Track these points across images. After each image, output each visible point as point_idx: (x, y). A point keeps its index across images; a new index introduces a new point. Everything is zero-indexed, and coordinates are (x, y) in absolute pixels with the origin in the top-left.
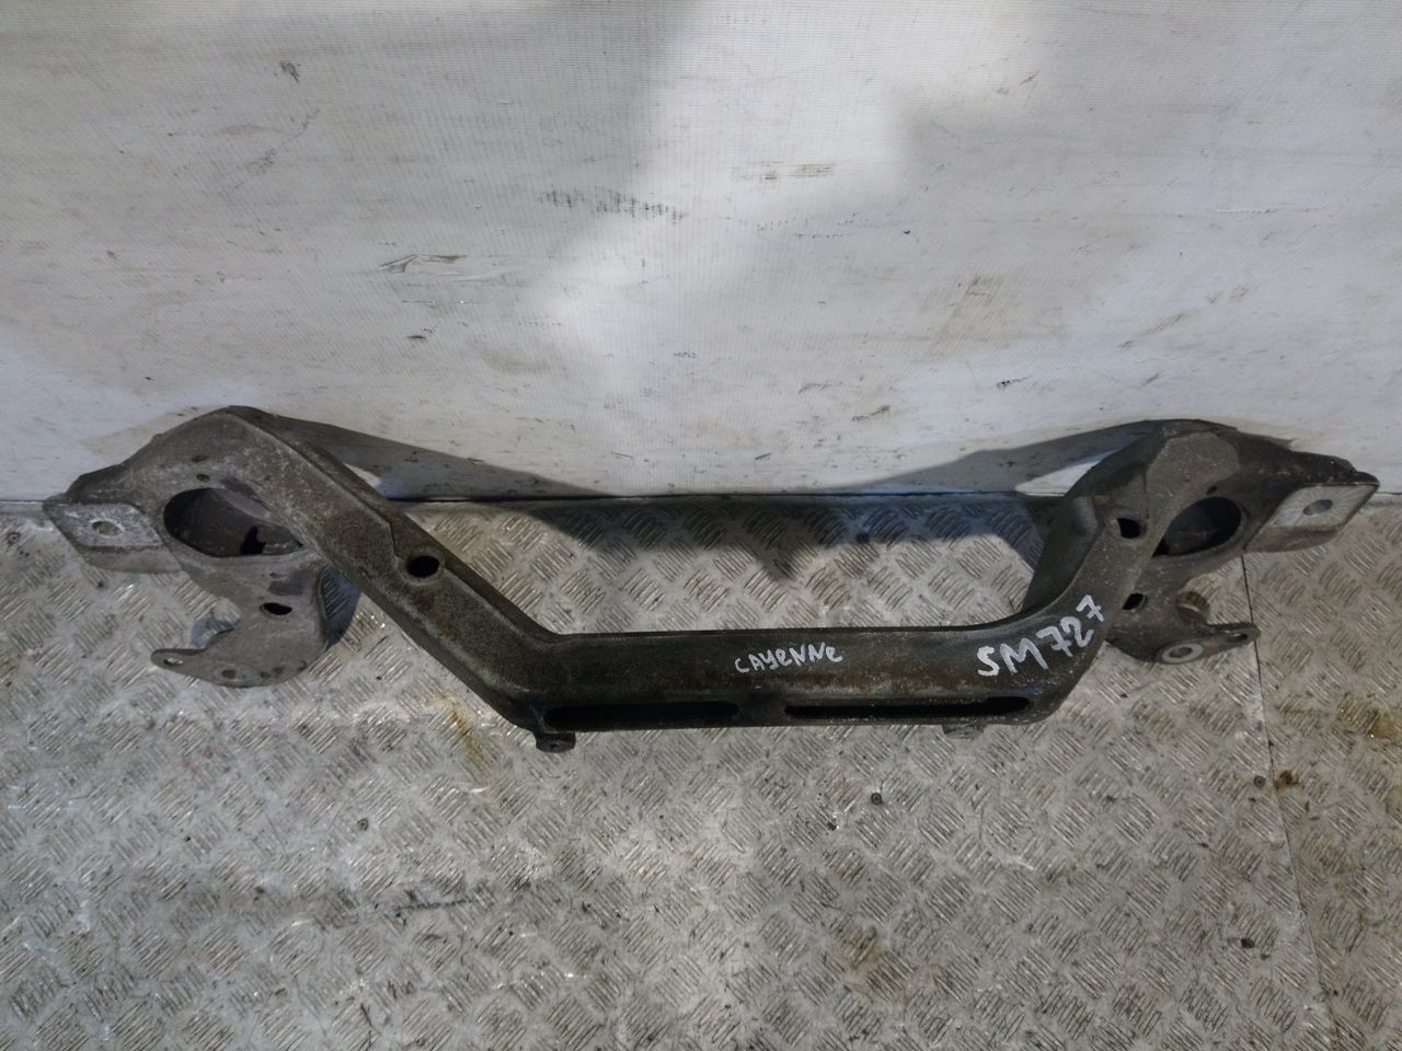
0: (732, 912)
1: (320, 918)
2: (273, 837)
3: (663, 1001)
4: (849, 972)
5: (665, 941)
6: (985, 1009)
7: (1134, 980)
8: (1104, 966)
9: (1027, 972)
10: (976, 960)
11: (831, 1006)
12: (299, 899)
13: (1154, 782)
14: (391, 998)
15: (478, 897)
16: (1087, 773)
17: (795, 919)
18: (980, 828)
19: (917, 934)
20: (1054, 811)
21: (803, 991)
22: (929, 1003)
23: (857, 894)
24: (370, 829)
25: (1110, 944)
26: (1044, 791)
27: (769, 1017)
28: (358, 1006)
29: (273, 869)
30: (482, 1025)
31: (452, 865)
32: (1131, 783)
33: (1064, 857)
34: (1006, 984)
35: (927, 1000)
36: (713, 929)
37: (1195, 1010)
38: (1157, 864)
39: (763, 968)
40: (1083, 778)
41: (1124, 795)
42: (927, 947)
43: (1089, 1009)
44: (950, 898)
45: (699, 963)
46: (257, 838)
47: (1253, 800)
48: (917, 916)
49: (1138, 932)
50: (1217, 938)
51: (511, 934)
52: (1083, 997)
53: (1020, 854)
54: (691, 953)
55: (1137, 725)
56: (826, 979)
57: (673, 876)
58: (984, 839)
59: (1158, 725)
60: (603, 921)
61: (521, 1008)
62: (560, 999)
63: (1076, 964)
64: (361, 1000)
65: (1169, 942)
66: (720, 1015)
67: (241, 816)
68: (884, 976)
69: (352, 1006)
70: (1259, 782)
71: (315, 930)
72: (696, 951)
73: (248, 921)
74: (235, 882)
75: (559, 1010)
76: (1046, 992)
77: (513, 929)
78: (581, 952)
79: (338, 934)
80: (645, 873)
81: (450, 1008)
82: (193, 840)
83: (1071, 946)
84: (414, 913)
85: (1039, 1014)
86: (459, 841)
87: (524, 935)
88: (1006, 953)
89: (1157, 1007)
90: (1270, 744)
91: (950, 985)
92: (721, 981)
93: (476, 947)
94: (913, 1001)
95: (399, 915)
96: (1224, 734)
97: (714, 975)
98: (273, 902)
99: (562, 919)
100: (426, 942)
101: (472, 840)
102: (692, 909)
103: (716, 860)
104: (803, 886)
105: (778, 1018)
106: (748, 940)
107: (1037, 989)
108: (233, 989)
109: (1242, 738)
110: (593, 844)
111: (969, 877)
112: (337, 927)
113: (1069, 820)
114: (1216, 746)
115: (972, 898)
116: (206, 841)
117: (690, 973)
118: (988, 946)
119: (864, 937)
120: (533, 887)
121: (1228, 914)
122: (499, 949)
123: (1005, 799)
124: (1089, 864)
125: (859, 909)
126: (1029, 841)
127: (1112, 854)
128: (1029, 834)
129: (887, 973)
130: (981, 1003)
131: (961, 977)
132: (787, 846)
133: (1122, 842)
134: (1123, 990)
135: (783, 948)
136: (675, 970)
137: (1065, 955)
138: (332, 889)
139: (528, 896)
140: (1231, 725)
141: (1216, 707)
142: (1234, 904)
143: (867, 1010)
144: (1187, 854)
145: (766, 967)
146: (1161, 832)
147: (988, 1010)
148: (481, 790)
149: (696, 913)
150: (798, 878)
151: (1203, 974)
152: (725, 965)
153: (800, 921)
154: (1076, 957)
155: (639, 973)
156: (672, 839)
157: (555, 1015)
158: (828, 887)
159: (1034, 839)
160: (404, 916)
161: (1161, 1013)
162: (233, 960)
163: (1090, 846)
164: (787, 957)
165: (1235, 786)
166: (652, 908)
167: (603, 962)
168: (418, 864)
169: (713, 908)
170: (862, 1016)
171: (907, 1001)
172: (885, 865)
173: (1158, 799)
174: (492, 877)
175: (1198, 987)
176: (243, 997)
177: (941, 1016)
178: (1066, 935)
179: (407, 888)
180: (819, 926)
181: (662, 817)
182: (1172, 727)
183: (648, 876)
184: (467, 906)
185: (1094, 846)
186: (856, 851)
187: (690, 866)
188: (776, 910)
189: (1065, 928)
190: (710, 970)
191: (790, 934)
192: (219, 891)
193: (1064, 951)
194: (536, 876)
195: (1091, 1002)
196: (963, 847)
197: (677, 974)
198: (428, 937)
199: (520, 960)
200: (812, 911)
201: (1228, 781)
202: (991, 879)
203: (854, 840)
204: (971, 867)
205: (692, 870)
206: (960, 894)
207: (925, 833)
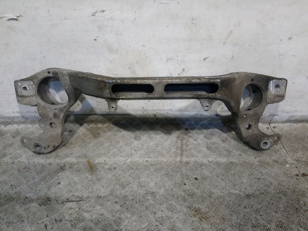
0: (158, 203)
1: (41, 204)
2: (34, 185)
3: (137, 224)
4: (193, 217)
5: (138, 209)
6: (236, 226)
7: (280, 220)
8: (270, 216)
9: (247, 217)
10: (231, 215)
11: (188, 226)
12: (36, 200)
13: (269, 175)
14: (55, 222)
15: (86, 199)
16: (251, 173)
17: (176, 205)
18: (225, 185)
19: (212, 208)
20: (245, 181)
21: (180, 222)
22: (218, 225)
23: (193, 199)
24: (60, 184)
25: (270, 211)
26: (241, 177)
27: (169, 228)
28: (44, 224)
29: (32, 193)
30: (80, 230)
31: (80, 193)
32: (263, 175)
33: (250, 191)
34: (241, 220)
35: (218, 224)
36: (152, 207)
37: (303, 227)
38: (277, 193)
39: (167, 216)
41: (262, 178)
42: (215, 211)
43: (268, 227)
44: (220, 200)
45: (148, 215)
46: (30, 186)
47: (297, 179)
48: (211, 204)
49: (277, 208)
50: (301, 210)
51: (94, 207)
52: (266, 224)
53: (238, 191)
54: (146, 212)
55: (261, 164)
56: (186, 219)
57: (141, 195)
58: (227, 187)
59: (266, 164)
60: (121, 205)
61: (93, 225)
62: (106, 223)
63: (261, 215)
64: (46, 223)
65: (287, 210)
66: (154, 227)
67: (28, 181)
68: (203, 218)
69: (42, 224)
70: (297, 175)
71: (38, 206)
72: (147, 212)
73: (20, 204)
74: (20, 195)
75: (105, 226)
76: (254, 222)
77: (95, 207)
78: (114, 212)
79: (44, 207)
80: (134, 194)
81: (72, 225)
82: (13, 186)
83: (258, 211)
84: (67, 203)
85: (253, 228)
86: (83, 187)
87: (98, 208)
88: (239, 213)
89: (290, 227)
90: (296, 167)
91: (224, 220)
92: (154, 219)
93: (83, 211)
94: (213, 224)
95: (63, 203)
96: (284, 165)
97: (152, 218)
98: (29, 200)
99: (109, 205)
100: (69, 209)
101: (87, 187)
102: (147, 202)
103: (153, 191)
105: (172, 229)
106: (163, 210)
107: (251, 221)
108: (8, 220)
109: (289, 166)
110: (120, 188)
111: (225, 196)
112: (44, 206)
113: (249, 183)
114: (283, 168)
115: (226, 200)
116: (16, 186)
117: (145, 217)
118: (233, 211)
119: (197, 209)
120: (102, 198)
121: (302, 204)
122: (89, 211)
123: (231, 178)
124: (257, 193)
125: (195, 203)
126: (239, 188)
127: (263, 190)
128: (239, 186)
129: (204, 217)
130: (235, 225)
131: (227, 218)
132: (173, 189)
133: (265, 188)
134: (278, 222)
135: (173, 211)
136: (141, 216)
137: (257, 213)
138: (46, 197)
139: (100, 199)
140: (285, 164)
141: (280, 160)
142: (303, 202)
143: (200, 226)
144: (284, 190)
145: (168, 216)
146: (275, 186)
147: (237, 227)
148: (92, 176)
149: (147, 203)
150: (176, 196)
151: (301, 218)
152: (156, 215)
153: (177, 205)
154: (260, 214)
155: (130, 217)
156: (141, 187)
157: (103, 227)
158: (185, 198)
159: (241, 187)
160: (64, 204)
161: (292, 228)
162: (12, 213)
163: (257, 189)
164: (174, 213)
165: (291, 176)
166: (135, 202)
167: (120, 214)
168: (71, 192)
169: (152, 202)
170: (198, 228)
171: (212, 224)
172: (200, 193)
173: (272, 179)
174: (91, 195)
175: (301, 222)
176: (10, 222)
177: (223, 228)
178: (256, 209)
179: (67, 197)
180: (183, 207)
181: (139, 182)
182: (270, 164)
183: (134, 195)
184: (82, 201)
185: (258, 189)
186: (192, 190)
187: (146, 193)
188: (170, 203)
189: (255, 207)
190: (151, 216)
191: (175, 208)
192: (15, 197)
193: (256, 212)
194: (103, 195)
195: (268, 225)
196: (222, 189)
197: (141, 217)
198: (70, 208)
199: (95, 214)
200: (181, 203)
201: (289, 175)
202: (231, 196)
203: (191, 187)
204: (225, 193)
205: (147, 194)
206: (223, 199)
207: (211, 186)
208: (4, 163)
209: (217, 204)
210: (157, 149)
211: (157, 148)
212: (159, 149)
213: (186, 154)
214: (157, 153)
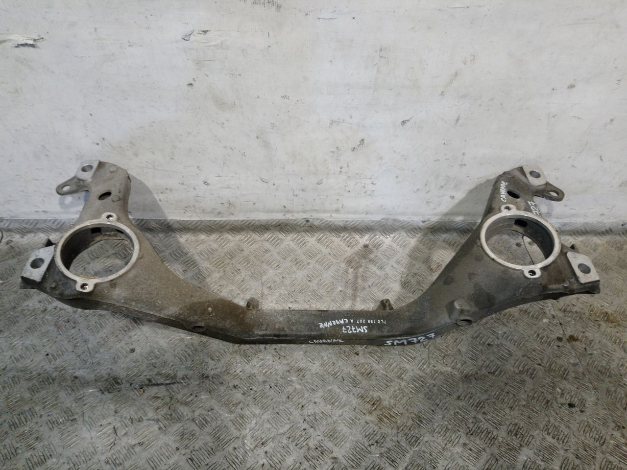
0: (308, 389)
1: (102, 389)
2: (88, 355)
3: (271, 426)
4: (367, 415)
5: (274, 400)
6: (440, 433)
7: (516, 421)
8: (499, 414)
9: (460, 416)
10: (433, 411)
11: (359, 430)
12: (94, 381)
13: (509, 338)
14: (130, 423)
15: (182, 381)
16: (476, 334)
17: (339, 392)
18: (428, 355)
19: (402, 399)
20: (464, 350)
21: (344, 423)
22: (410, 429)
23: (370, 382)
24: (135, 352)
25: (500, 405)
26: (457, 341)
27: (326, 435)
28: (112, 427)
29: (85, 368)
30: (174, 437)
31: (171, 368)
32: (498, 339)
33: (471, 368)
34: (450, 422)
35: (409, 428)
36: (298, 395)
37: (551, 434)
38: (518, 372)
39: (323, 413)
40: (475, 336)
41: (496, 343)
42: (407, 405)
43: (495, 433)
44: (417, 385)
45: (291, 410)
46: (80, 355)
47: (558, 346)
48: (401, 391)
49: (514, 400)
50: (555, 403)
51: (196, 396)
52: (491, 428)
53: (449, 367)
54: (287, 406)
55: (497, 316)
56: (356, 418)
57: (279, 374)
58: (431, 360)
59: (506, 316)
60: (243, 391)
61: (196, 428)
62: (218, 425)
63: (484, 413)
64: (114, 424)
65: (531, 405)
66: (301, 432)
67: (75, 346)
68: (385, 416)
69: (109, 427)
70: (560, 339)
71: (99, 394)
72: (289, 405)
73: (66, 389)
74: (65, 373)
75: (216, 430)
76: (471, 426)
77: (198, 395)
78: (231, 404)
79: (110, 396)
80: (266, 372)
81: (160, 428)
82: (50, 355)
83: (481, 405)
84: (150, 388)
85: (469, 435)
86: (177, 358)
87: (203, 397)
88: (448, 408)
89: (531, 433)
90: (561, 324)
91: (421, 421)
92: (301, 418)
93: (178, 402)
94: (401, 428)
95: (141, 388)
96: (538, 320)
97: (298, 415)
98: (81, 382)
99: (223, 391)
100: (153, 399)
101: (183, 358)
102: (288, 387)
103: (301, 367)
104: (343, 379)
105: (331, 435)
106: (316, 401)
107: (466, 424)
108: (49, 418)
109: (547, 321)
110: (242, 360)
111: (425, 376)
112: (110, 393)
113: (471, 353)
114: (535, 325)
115: (428, 385)
116: (56, 356)
117: (285, 414)
118: (438, 405)
119: (375, 400)
120: (210, 378)
121: (558, 393)
122: (189, 403)
123: (439, 344)
124: (484, 371)
125: (372, 388)
126: (453, 361)
127: (495, 367)
128: (453, 358)
129: (387, 415)
130: (437, 429)
131: (425, 417)
132: (335, 362)
133: (499, 363)
134: (511, 425)
135: (333, 404)
136: (278, 413)
137: (478, 409)
138: (111, 377)
139: (207, 381)
140: (540, 317)
141: (532, 309)
142: (560, 389)
143: (378, 432)
144: (532, 368)
145: (325, 412)
146: (517, 359)
147: (442, 433)
148: (190, 337)
149: (290, 389)
150: (341, 375)
151: (551, 419)
152: (304, 411)
153: (342, 393)
154: (484, 410)
155: (259, 414)
156: (280, 358)
157: (214, 432)
158: (356, 379)
159: (456, 360)
160: (144, 389)
161: (533, 436)
162: (54, 405)
163: (484, 364)
164: (336, 408)
165: (548, 341)
166: (268, 386)
167: (242, 409)
168: (155, 367)
169: (298, 387)
170: (375, 435)
171: (398, 428)
172: (383, 370)
173: (513, 345)
174: (190, 373)
175: (550, 425)
176: (54, 422)
177: (417, 435)
178: (477, 401)
179: (148, 377)
180: (351, 395)
181: (275, 349)
182: (513, 317)
183: (267, 373)
184: (176, 385)
185: (485, 364)
186: (369, 364)
187: (288, 369)
188: (330, 388)
189: (476, 398)
190: (296, 413)
191: (337, 398)
192: (56, 377)
193: (477, 407)
194: (212, 373)
195: (495, 430)
196: (421, 364)
198: (155, 397)
199: (200, 407)
200: (349, 389)
201: (544, 339)
202: (436, 377)
203: (368, 360)
204: (426, 372)
205: (289, 371)
206: (421, 383)
207: (403, 358)
208: (29, 310)
209: (411, 392)
210: (310, 286)
211: (309, 283)
212: (313, 286)
213: (362, 295)
214: (309, 293)
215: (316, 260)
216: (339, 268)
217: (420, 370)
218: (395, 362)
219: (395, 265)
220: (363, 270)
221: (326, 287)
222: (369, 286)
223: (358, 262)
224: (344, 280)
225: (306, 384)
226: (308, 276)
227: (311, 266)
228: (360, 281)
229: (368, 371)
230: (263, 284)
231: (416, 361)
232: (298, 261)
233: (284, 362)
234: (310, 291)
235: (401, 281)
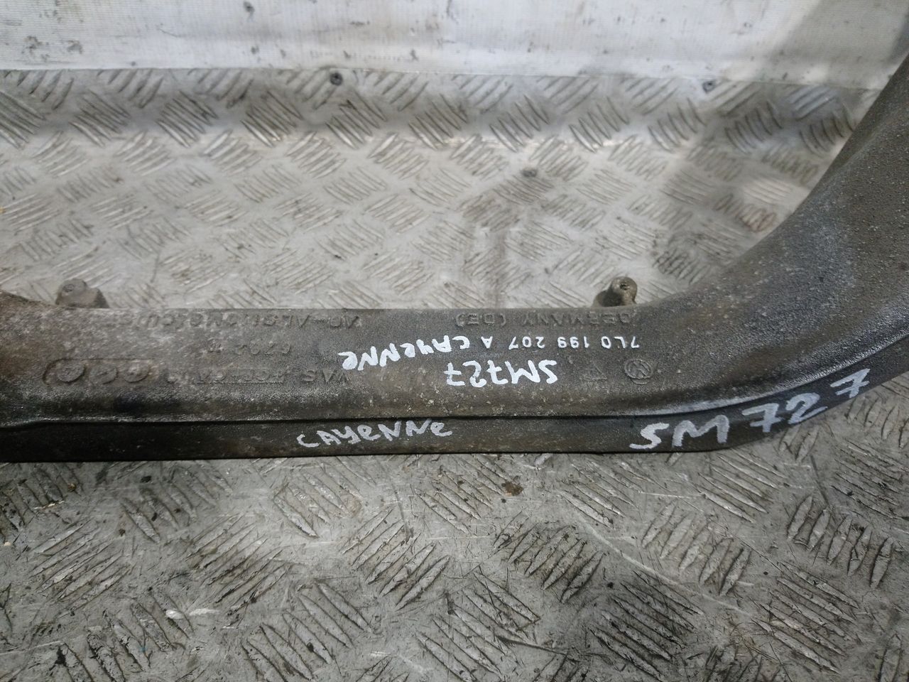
104: (450, 604)
215: (366, 206)
216: (442, 225)
217: (805, 545)
218: (683, 518)
219: (627, 215)
220: (524, 230)
221: (397, 273)
222: (546, 271)
223: (508, 211)
224: (459, 257)
225: (257, 639)
226: (333, 245)
227: (348, 220)
228: (513, 257)
229: (567, 561)
230: (159, 264)
231: (775, 509)
232: (302, 205)
233: (170, 536)
234: (335, 286)
235: (654, 254)
